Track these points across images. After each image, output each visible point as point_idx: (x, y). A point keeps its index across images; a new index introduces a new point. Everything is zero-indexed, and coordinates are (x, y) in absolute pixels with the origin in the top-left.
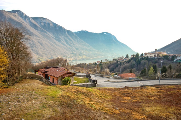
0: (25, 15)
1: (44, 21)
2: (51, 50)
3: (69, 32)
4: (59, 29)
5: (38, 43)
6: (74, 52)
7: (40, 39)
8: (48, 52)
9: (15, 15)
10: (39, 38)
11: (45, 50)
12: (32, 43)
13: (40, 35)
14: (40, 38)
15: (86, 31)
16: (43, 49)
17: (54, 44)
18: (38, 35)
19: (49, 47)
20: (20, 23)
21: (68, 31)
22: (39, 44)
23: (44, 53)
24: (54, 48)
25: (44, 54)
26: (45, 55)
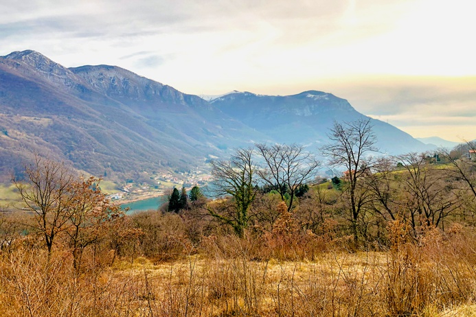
0: (51, 61)
1: (112, 74)
2: (133, 154)
3: (192, 99)
4: (159, 94)
5: (89, 136)
6: (213, 157)
7: (96, 124)
8: (124, 160)
9: (18, 64)
10: (91, 123)
11: (111, 155)
12: (70, 136)
13: (97, 112)
14: (96, 121)
15: (246, 92)
16: (106, 154)
17: (144, 136)
18: (90, 114)
19: (126, 145)
20: (30, 82)
21: (188, 98)
22: (93, 138)
23: (109, 164)
24: (144, 150)
25: (110, 169)
26: (113, 173)
